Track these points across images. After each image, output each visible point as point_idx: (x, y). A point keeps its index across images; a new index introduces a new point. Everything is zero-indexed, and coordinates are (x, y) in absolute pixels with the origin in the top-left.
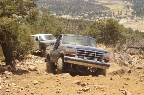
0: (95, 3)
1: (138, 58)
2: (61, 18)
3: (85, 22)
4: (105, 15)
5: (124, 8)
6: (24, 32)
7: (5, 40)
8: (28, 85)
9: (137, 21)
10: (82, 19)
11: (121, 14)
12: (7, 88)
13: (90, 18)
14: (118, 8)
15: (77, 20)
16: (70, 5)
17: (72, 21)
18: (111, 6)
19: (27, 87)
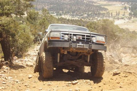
0: (94, 4)
1: (130, 57)
2: (61, 18)
3: (84, 22)
4: (104, 16)
5: (122, 9)
6: (23, 30)
7: (4, 38)
8: (23, 78)
9: (134, 22)
10: (81, 20)
11: (119, 15)
12: (4, 81)
13: (89, 18)
14: (116, 9)
15: (76, 20)
16: (70, 6)
17: (71, 21)
18: (110, 7)
19: (22, 80)
